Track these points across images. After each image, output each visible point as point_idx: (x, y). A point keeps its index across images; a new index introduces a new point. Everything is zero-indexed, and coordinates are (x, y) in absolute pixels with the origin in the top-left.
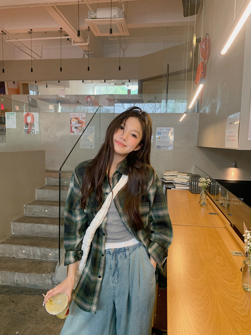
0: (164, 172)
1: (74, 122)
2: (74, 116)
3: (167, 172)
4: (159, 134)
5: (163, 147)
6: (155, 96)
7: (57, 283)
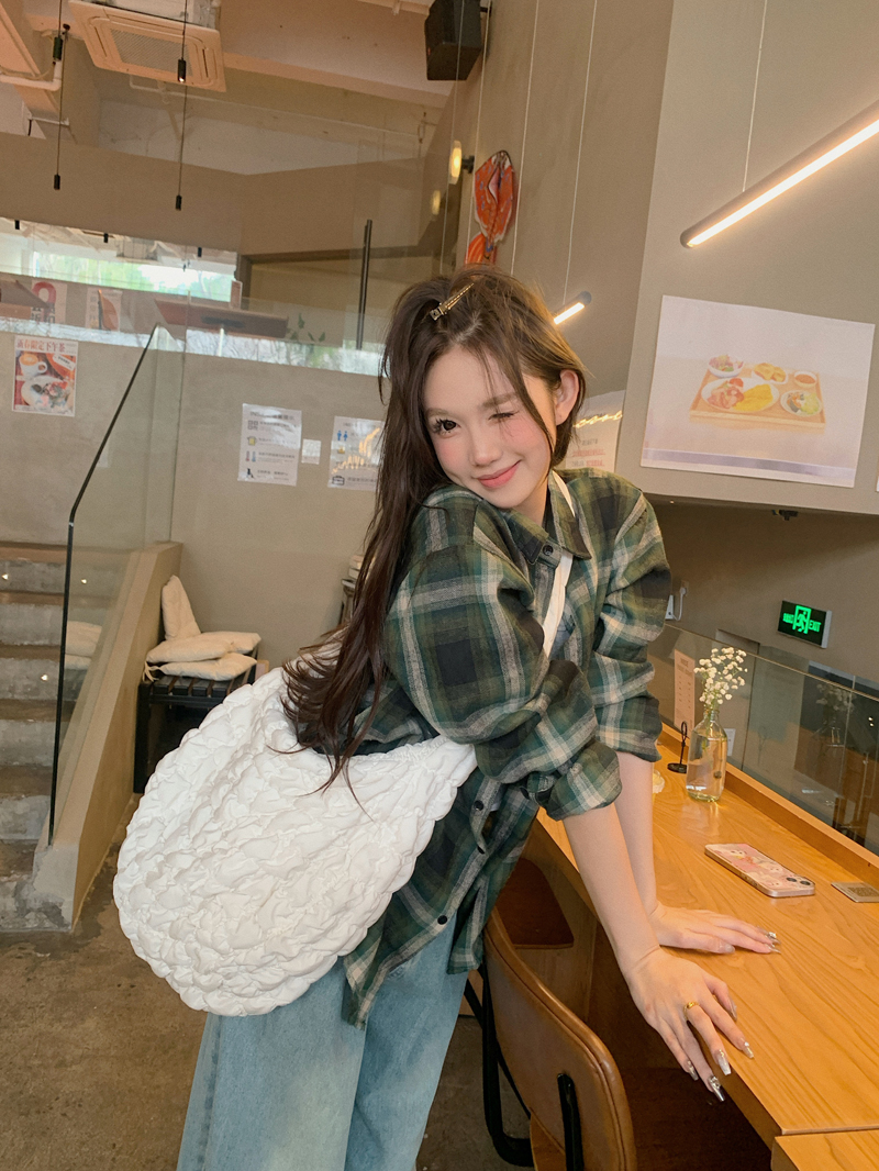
1: (31, 369)
2: (33, 347)
4: (342, 438)
5: (354, 480)
7: (38, 905)
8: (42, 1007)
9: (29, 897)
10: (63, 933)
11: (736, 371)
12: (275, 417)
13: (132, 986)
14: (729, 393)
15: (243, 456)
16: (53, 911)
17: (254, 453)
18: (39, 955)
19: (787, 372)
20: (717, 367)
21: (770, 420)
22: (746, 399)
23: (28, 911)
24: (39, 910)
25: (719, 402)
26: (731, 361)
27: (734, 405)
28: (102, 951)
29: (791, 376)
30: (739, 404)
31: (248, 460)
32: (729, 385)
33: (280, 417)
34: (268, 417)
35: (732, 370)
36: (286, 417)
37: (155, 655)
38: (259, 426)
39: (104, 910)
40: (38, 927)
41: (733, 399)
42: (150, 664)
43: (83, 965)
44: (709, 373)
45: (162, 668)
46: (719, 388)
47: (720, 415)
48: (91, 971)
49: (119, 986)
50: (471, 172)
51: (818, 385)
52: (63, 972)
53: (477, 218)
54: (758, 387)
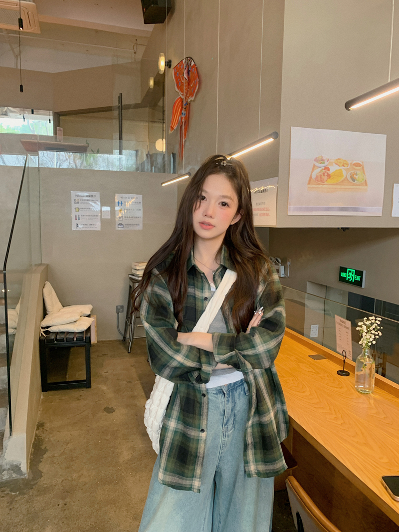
0: (136, 264)
3: (140, 265)
4: (120, 204)
5: (128, 225)
6: (87, 141)
7: (8, 467)
8: (21, 524)
9: (4, 463)
10: (22, 479)
11: (326, 163)
12: (87, 196)
13: (65, 504)
14: (324, 174)
15: (73, 218)
16: (16, 468)
17: (79, 216)
18: (13, 494)
19: (349, 162)
20: (318, 162)
21: (343, 187)
22: (332, 177)
23: (4, 470)
24: (9, 469)
25: (320, 180)
26: (324, 158)
27: (327, 181)
28: (45, 486)
29: (351, 164)
30: (328, 180)
31: (76, 219)
32: (324, 171)
33: (89, 196)
34: (84, 196)
35: (324, 163)
36: (92, 196)
37: (45, 323)
38: (80, 201)
39: (41, 462)
40: (9, 478)
41: (326, 178)
42: (43, 328)
43: (37, 496)
44: (314, 165)
45: (49, 329)
46: (320, 172)
47: (320, 186)
48: (42, 498)
49: (58, 505)
50: (170, 67)
51: (363, 168)
52: (28, 502)
53: (177, 90)
54: (337, 170)
